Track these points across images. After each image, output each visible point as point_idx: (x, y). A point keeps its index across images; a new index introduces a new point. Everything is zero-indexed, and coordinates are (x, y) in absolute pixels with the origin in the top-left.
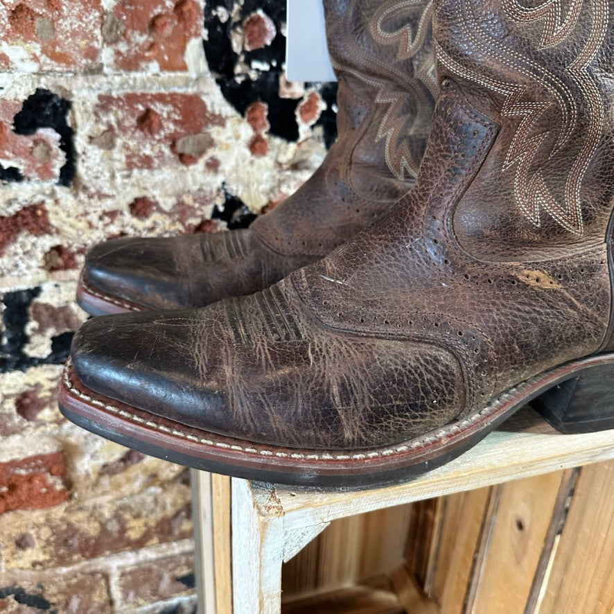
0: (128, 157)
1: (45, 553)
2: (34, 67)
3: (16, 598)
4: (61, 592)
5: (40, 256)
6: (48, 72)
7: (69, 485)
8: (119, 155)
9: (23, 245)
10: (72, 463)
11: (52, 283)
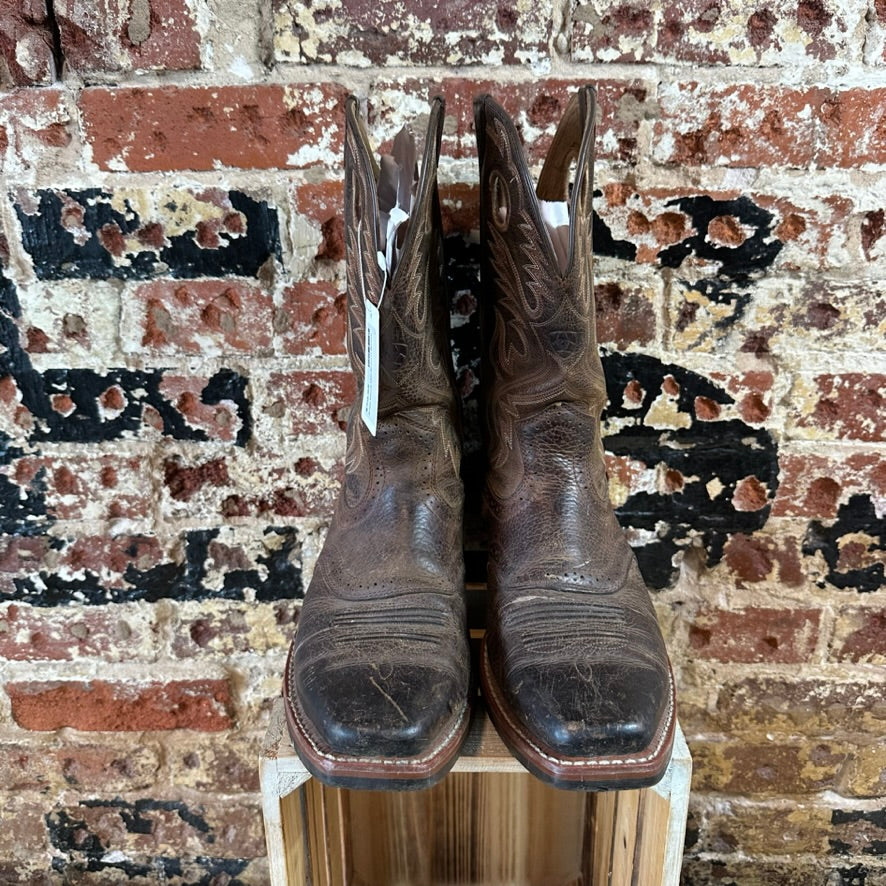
0: (295, 424)
1: (208, 775)
2: (219, 353)
3: (180, 814)
4: (219, 818)
5: (219, 503)
6: (230, 355)
7: (232, 713)
8: (287, 422)
9: (206, 493)
10: (237, 693)
11: (228, 526)
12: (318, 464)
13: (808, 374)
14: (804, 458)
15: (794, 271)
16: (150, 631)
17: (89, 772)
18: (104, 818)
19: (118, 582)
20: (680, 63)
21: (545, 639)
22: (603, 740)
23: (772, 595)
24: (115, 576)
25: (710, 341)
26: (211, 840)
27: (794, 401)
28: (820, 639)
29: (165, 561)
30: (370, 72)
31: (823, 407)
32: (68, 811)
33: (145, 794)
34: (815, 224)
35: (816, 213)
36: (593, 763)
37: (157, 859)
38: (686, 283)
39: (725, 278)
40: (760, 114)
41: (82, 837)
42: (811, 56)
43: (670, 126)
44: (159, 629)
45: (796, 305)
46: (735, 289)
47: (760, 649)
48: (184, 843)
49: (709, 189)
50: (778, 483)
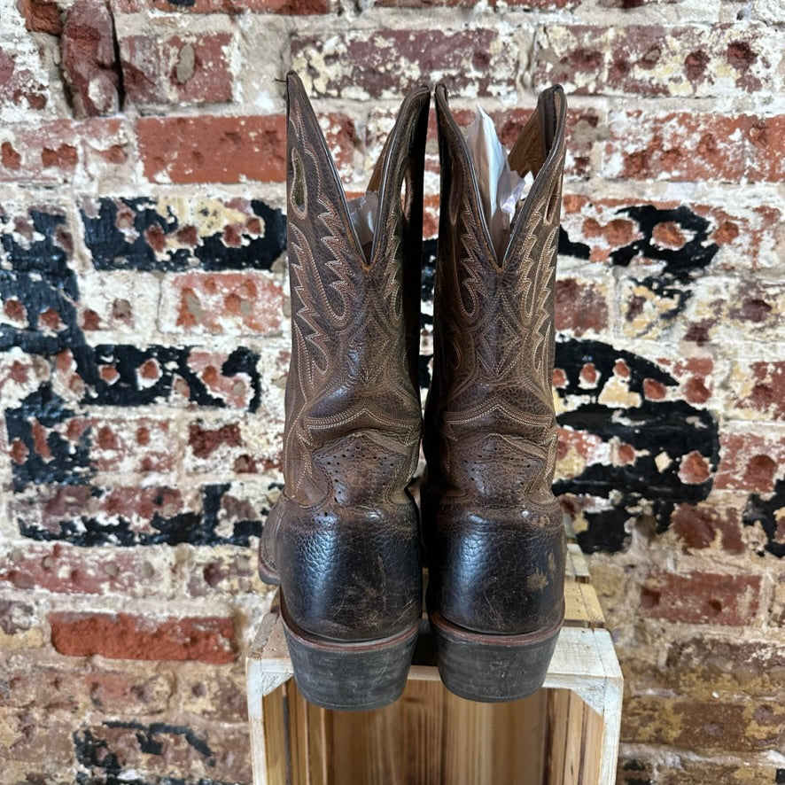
1: (213, 704)
2: (238, 332)
3: (187, 738)
4: (220, 744)
5: (232, 461)
7: (236, 648)
9: (221, 452)
10: (241, 631)
11: (239, 482)
13: (745, 362)
14: (743, 436)
15: (729, 270)
16: (169, 571)
17: (111, 695)
18: (122, 738)
19: (146, 528)
20: (627, 95)
23: (716, 562)
24: (144, 522)
25: (656, 331)
26: (212, 764)
27: (732, 385)
28: (761, 604)
29: (185, 510)
30: (368, 104)
31: (759, 391)
32: (92, 730)
33: (158, 719)
34: (747, 230)
35: (747, 221)
37: (166, 779)
38: (634, 280)
39: (669, 275)
40: (697, 137)
41: (103, 755)
42: (740, 89)
43: (619, 147)
44: (178, 570)
45: (732, 300)
46: (677, 285)
47: (705, 610)
48: (189, 766)
49: (653, 199)
50: (719, 458)
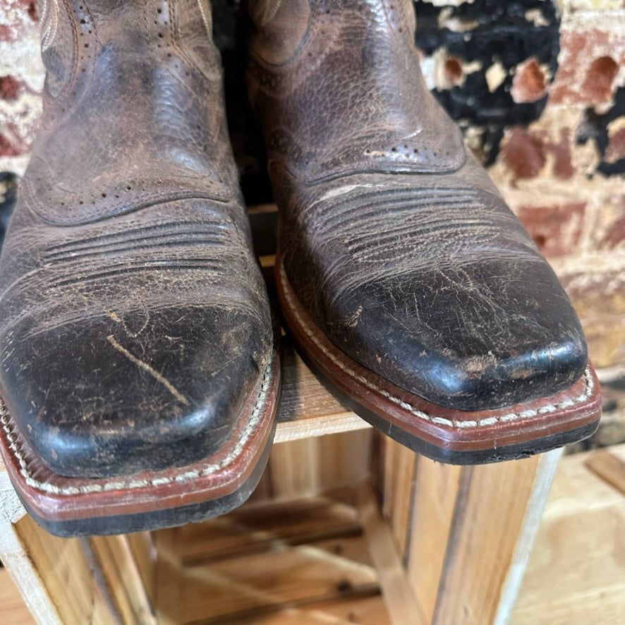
12: (24, 83)
14: (586, 33)
21: (383, 242)
22: (528, 379)
23: (543, 192)
28: (584, 232)
36: (512, 416)
50: (557, 65)
